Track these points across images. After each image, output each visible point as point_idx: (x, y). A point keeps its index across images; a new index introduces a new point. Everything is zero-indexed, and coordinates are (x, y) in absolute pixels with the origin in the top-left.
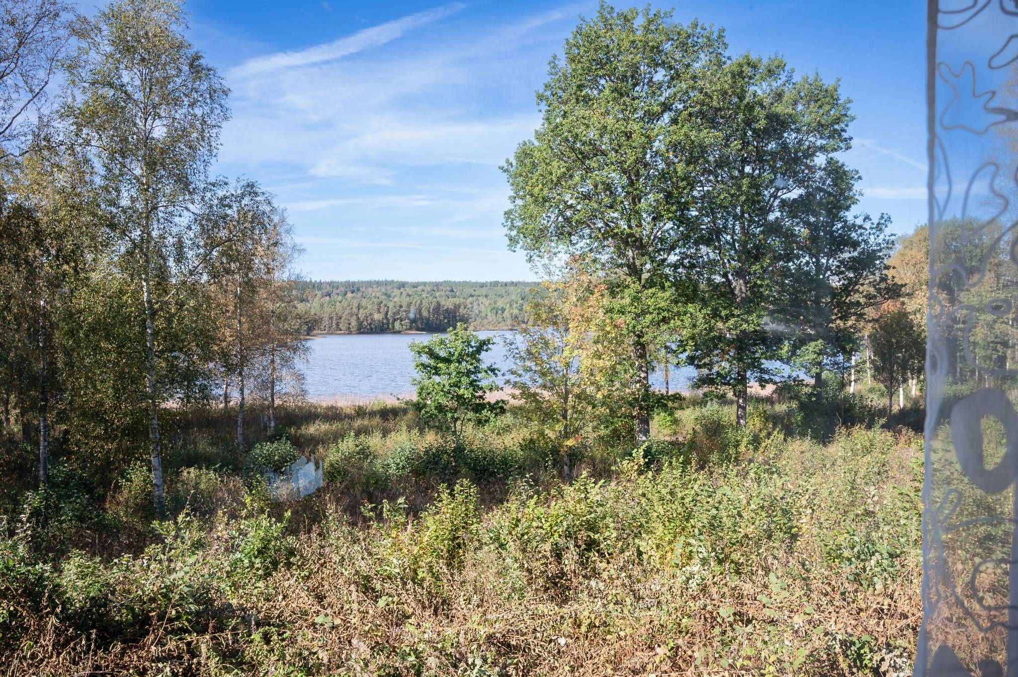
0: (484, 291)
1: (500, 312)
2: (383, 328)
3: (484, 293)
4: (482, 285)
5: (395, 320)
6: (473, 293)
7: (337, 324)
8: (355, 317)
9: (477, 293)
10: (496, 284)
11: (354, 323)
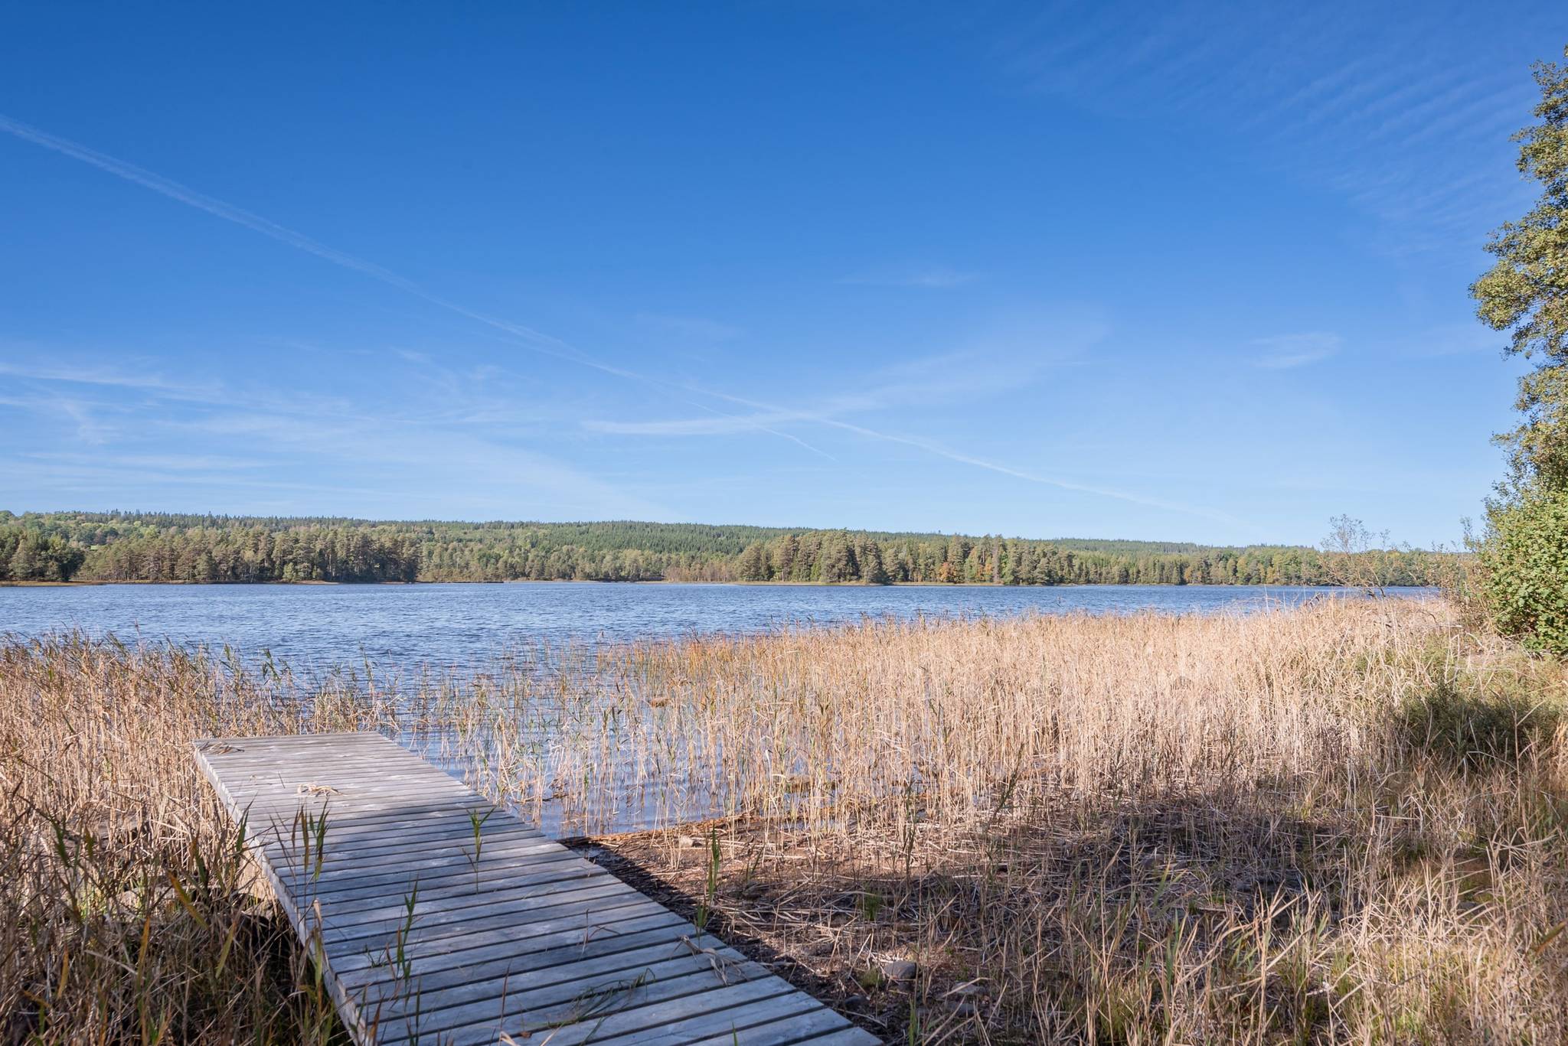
0: (478, 534)
1: (493, 561)
2: (265, 574)
3: (478, 536)
4: (477, 527)
5: (284, 563)
6: (462, 536)
7: (172, 568)
8: (204, 557)
9: (468, 537)
10: (498, 525)
11: (202, 565)
